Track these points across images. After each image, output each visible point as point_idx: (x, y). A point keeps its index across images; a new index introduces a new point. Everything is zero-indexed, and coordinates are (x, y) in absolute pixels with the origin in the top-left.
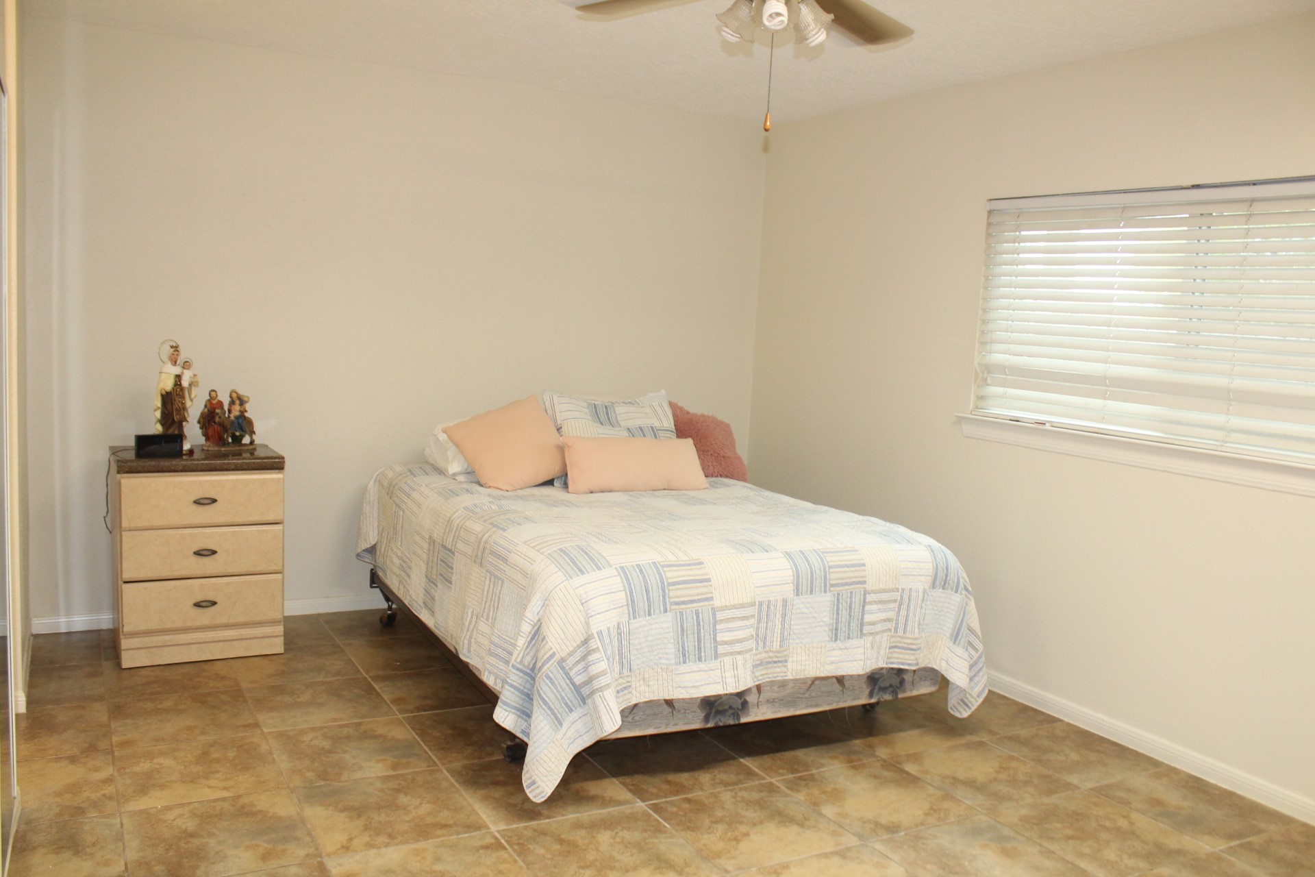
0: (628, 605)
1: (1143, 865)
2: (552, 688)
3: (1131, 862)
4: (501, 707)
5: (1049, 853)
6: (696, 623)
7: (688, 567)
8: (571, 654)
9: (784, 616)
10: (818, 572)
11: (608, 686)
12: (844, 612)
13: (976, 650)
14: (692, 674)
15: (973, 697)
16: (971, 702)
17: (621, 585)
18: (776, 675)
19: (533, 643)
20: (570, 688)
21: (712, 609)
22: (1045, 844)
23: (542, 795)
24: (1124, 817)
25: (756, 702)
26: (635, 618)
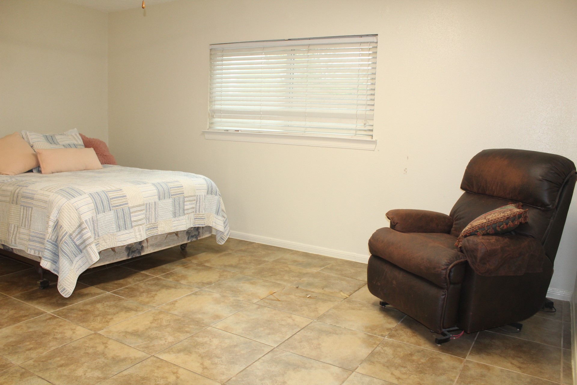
0: (95, 209)
1: (297, 279)
2: (68, 247)
3: (294, 279)
4: (44, 260)
5: (266, 281)
6: (123, 214)
7: (117, 192)
8: (74, 232)
9: (155, 209)
10: (166, 190)
11: (92, 243)
12: (177, 206)
13: (225, 217)
14: (123, 235)
15: (225, 236)
16: (224, 238)
17: (91, 200)
18: (154, 233)
19: (55, 230)
20: (75, 247)
21: (128, 207)
22: (264, 279)
23: (69, 294)
24: (287, 267)
25: (146, 246)
26: (99, 214)
